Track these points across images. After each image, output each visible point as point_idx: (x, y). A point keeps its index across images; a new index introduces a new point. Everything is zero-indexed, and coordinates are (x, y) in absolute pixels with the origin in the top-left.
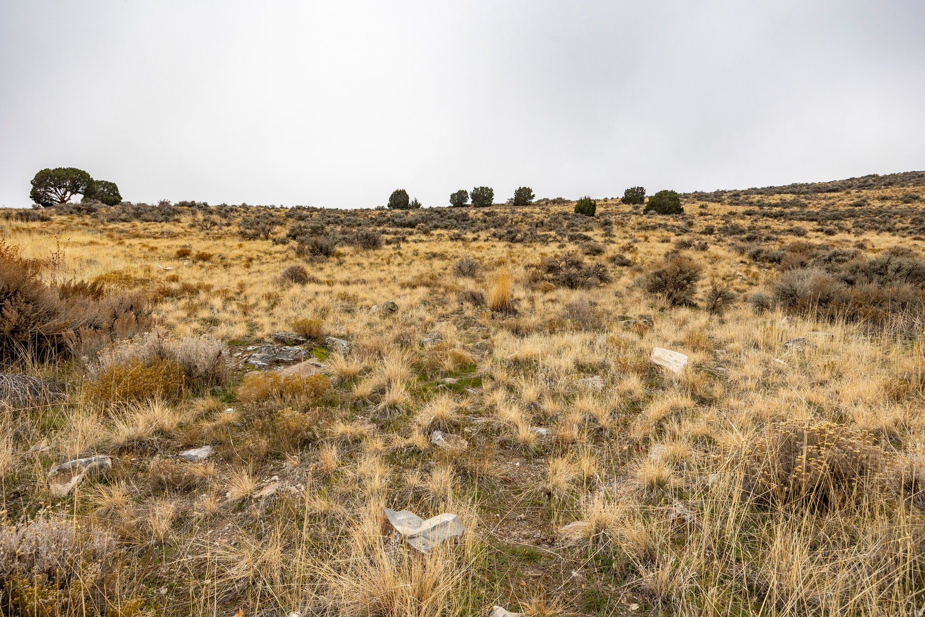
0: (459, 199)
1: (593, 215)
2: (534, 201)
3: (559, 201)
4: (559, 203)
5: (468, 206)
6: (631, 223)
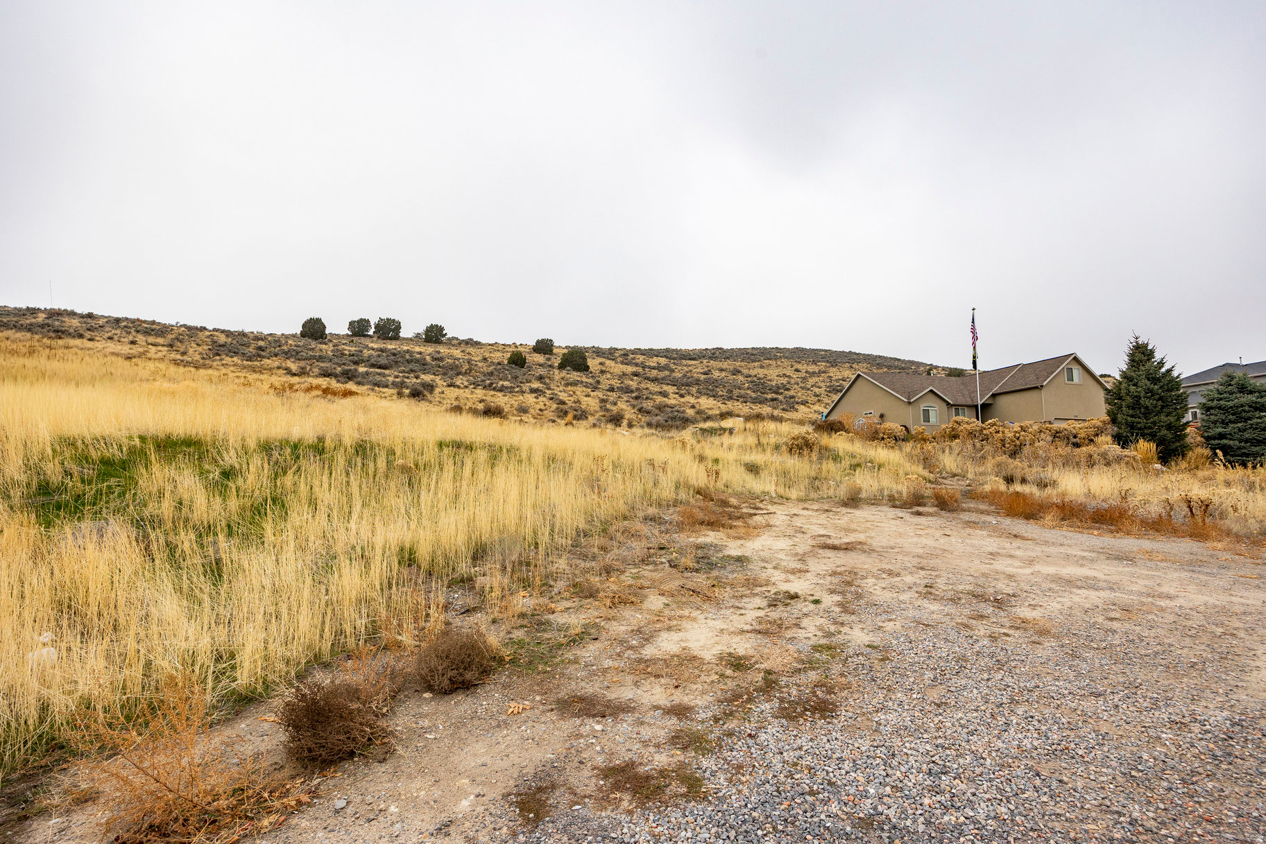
0: (359, 328)
1: (523, 367)
2: (445, 338)
5: (370, 337)
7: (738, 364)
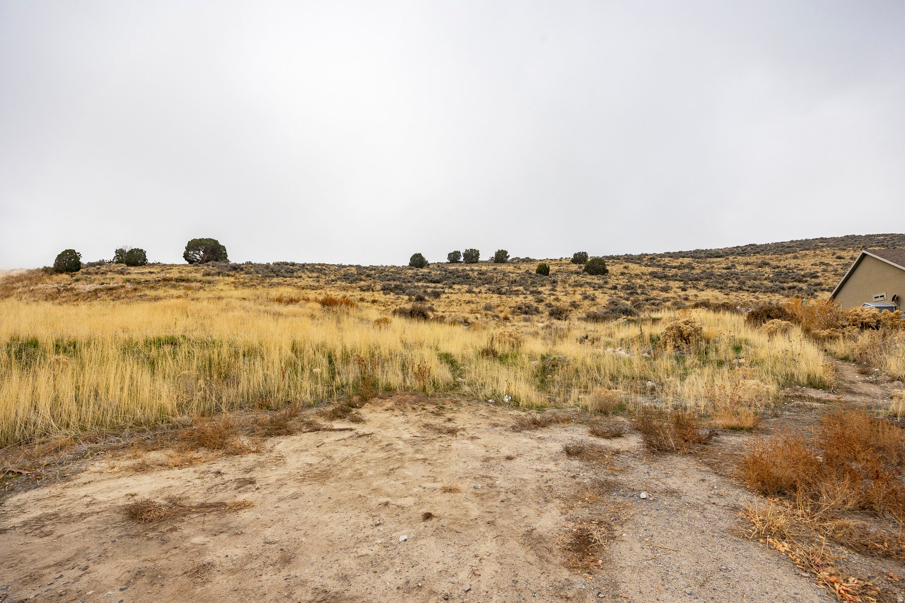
0: (454, 257)
1: (548, 275)
2: (509, 259)
3: (527, 260)
4: (527, 262)
5: (461, 262)
6: (571, 281)
7: (767, 257)
